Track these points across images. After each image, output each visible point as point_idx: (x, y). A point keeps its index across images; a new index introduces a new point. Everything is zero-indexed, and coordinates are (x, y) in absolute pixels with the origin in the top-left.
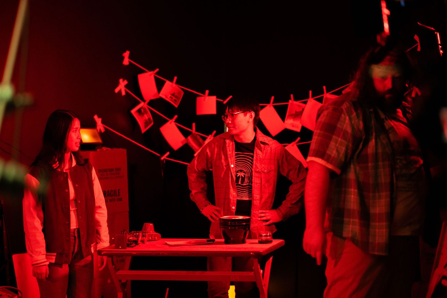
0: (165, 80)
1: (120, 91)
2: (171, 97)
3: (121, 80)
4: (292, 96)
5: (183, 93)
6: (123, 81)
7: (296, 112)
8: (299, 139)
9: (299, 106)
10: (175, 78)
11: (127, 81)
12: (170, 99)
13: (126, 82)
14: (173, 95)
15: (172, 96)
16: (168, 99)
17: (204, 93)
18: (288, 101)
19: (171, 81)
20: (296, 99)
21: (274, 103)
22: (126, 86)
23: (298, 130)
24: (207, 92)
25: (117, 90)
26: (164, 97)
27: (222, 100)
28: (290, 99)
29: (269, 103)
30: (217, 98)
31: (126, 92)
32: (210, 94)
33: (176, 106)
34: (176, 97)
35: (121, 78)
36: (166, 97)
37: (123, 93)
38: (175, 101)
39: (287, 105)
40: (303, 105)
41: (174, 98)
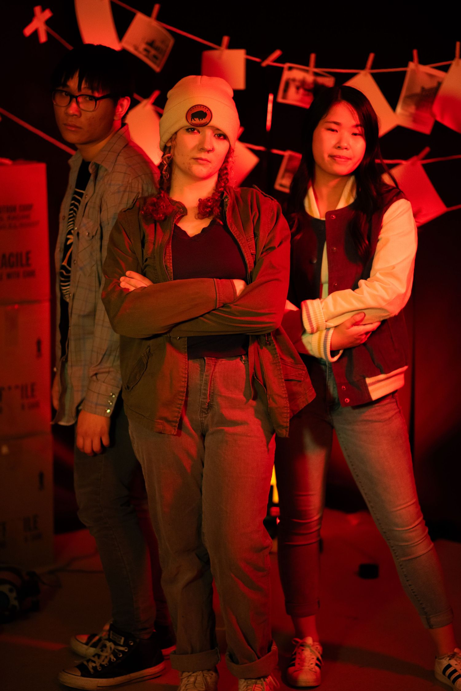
0: (133, 10)
1: (36, 33)
2: (146, 50)
3: (38, 9)
4: (415, 52)
5: (171, 42)
6: (43, 10)
7: (423, 89)
8: (427, 150)
9: (431, 76)
10: (157, 8)
11: (52, 11)
12: (145, 53)
13: (48, 14)
14: (151, 44)
15: (149, 48)
16: (140, 52)
17: (219, 43)
18: (406, 65)
19: (148, 14)
20: (423, 61)
21: (373, 67)
22: (48, 22)
23: (426, 130)
24: (226, 39)
25: (28, 31)
26: (131, 49)
27: (257, 60)
28: (412, 60)
29: (363, 67)
30: (248, 53)
31: (48, 35)
32: (232, 46)
33: (157, 69)
34: (157, 49)
35: (37, 5)
36: (136, 48)
37: (43, 38)
38: (155, 57)
39: (404, 73)
40: (439, 74)
41: (153, 52)
